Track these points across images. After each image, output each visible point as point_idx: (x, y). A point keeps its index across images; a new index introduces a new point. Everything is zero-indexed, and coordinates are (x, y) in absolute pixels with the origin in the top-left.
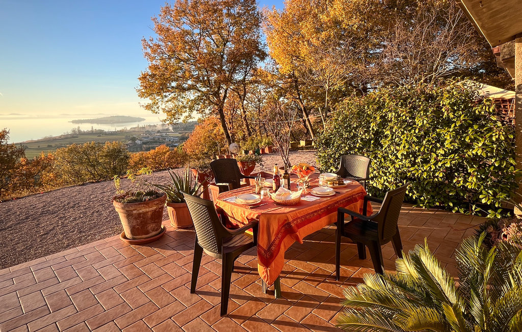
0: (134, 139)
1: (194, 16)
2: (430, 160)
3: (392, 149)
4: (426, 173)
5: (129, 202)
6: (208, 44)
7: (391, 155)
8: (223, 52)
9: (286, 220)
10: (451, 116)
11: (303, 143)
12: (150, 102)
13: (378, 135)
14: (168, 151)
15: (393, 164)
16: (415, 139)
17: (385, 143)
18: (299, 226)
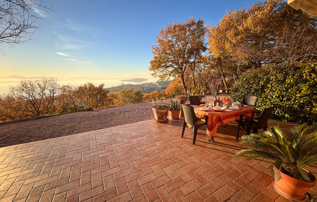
0: (143, 88)
1: (174, 33)
2: (291, 99)
3: (271, 94)
4: (288, 105)
5: (158, 108)
6: (179, 45)
7: (270, 96)
8: (186, 49)
9: (219, 116)
10: (308, 78)
11: (221, 91)
12: (154, 72)
13: (263, 87)
14: (158, 93)
15: (270, 100)
16: (284, 89)
17: (267, 91)
18: (224, 119)
